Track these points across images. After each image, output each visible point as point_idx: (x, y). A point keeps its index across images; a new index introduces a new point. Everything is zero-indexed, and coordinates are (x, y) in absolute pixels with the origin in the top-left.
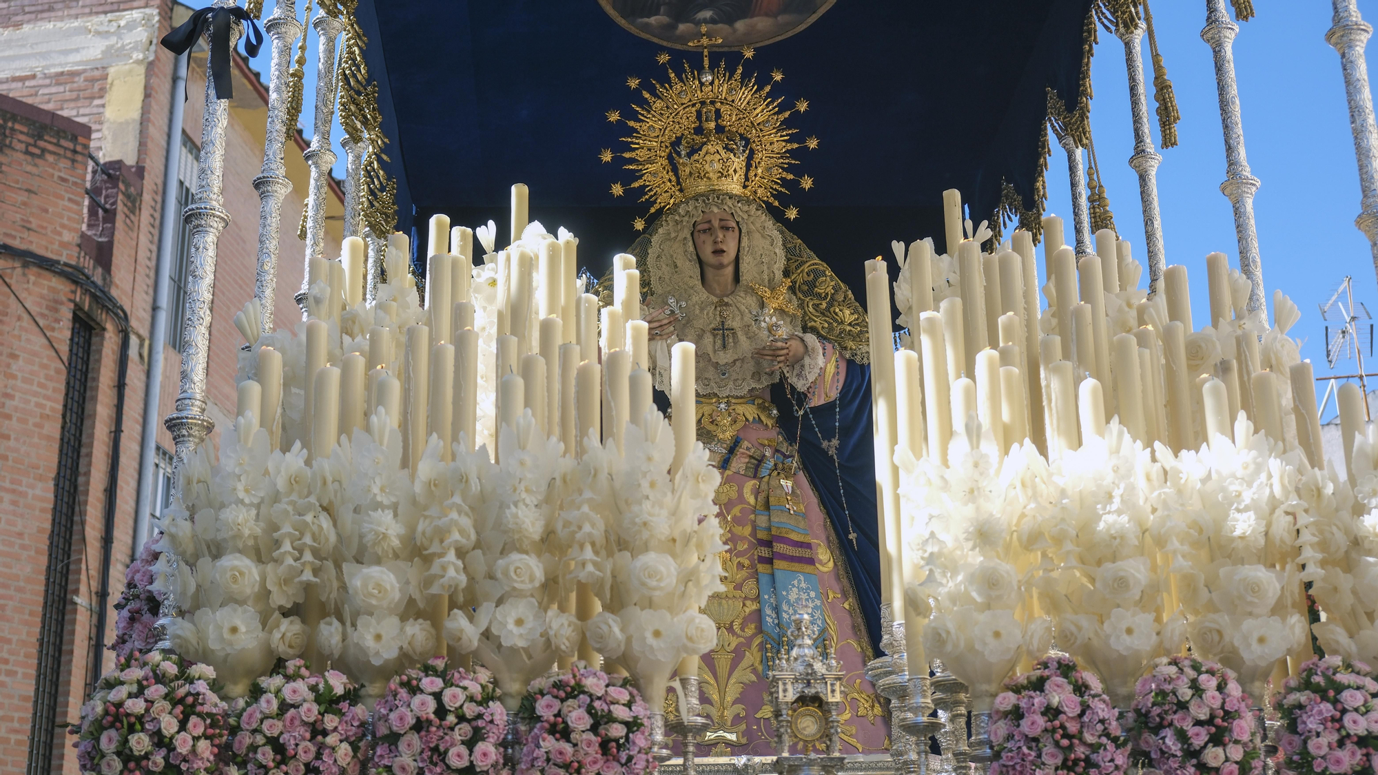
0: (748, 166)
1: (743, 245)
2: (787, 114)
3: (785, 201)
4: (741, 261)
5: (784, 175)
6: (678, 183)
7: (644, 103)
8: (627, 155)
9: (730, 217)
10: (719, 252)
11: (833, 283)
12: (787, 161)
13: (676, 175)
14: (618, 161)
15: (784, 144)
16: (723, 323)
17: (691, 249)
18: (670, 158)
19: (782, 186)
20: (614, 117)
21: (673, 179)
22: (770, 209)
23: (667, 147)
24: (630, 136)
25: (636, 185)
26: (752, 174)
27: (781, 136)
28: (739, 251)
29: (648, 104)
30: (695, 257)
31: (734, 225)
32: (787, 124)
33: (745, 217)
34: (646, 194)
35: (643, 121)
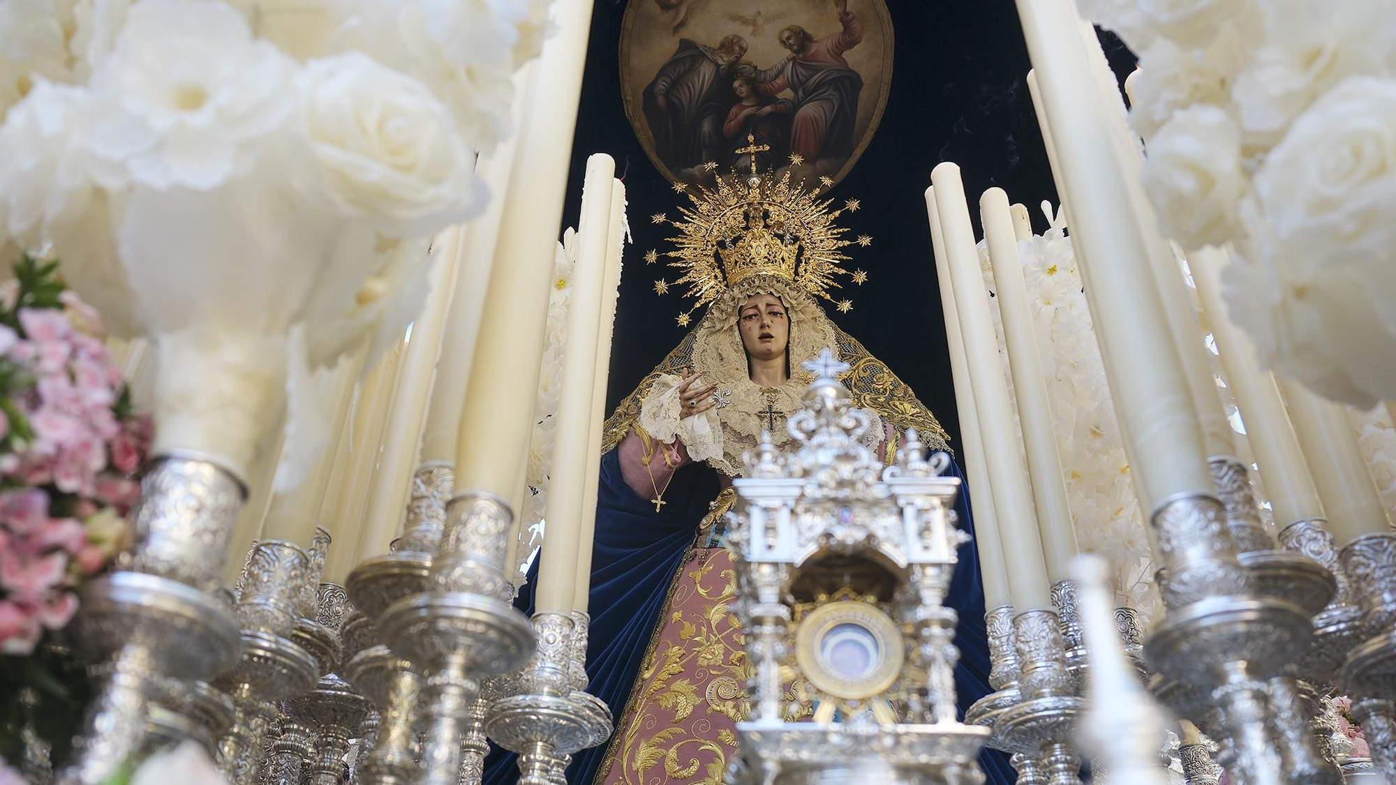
0: (798, 262)
1: (792, 335)
2: (837, 213)
3: (838, 295)
4: (791, 352)
5: (836, 270)
6: (725, 278)
7: (691, 206)
8: (672, 254)
9: (778, 302)
10: (766, 337)
11: (892, 379)
12: (837, 257)
13: (723, 271)
14: (663, 260)
15: (835, 242)
16: (770, 407)
17: (738, 339)
18: (717, 256)
19: (833, 280)
20: (659, 218)
21: (720, 275)
22: (821, 301)
23: (713, 246)
24: (676, 237)
25: (681, 281)
26: (801, 270)
27: (832, 234)
28: (788, 342)
29: (695, 206)
30: (742, 348)
31: (783, 311)
32: (837, 223)
33: (794, 302)
34: (691, 290)
35: (689, 222)
